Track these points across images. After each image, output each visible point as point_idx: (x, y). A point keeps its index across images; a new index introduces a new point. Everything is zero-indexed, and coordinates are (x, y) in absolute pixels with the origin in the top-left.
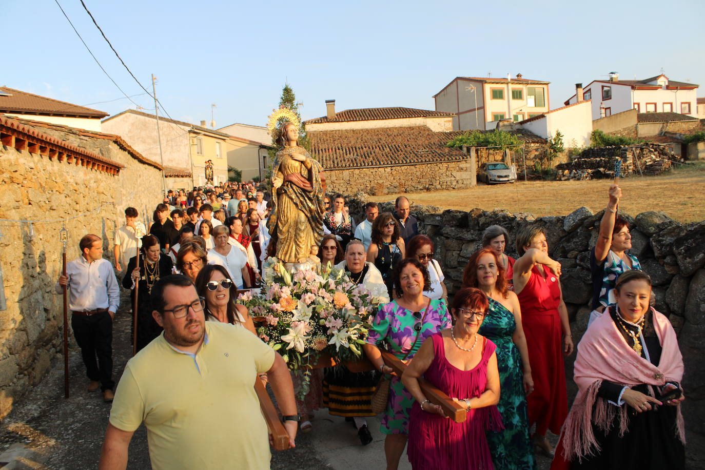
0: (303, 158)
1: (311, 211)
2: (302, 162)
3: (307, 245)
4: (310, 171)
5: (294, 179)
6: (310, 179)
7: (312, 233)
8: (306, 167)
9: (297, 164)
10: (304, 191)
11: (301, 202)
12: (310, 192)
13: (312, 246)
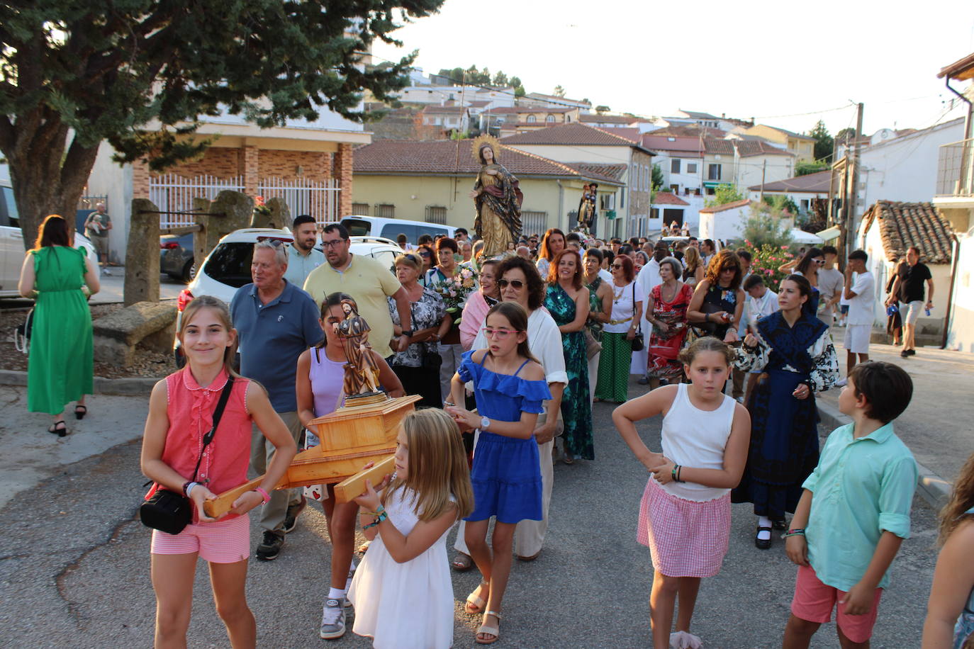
0: (494, 172)
1: (504, 214)
2: (495, 176)
3: (503, 242)
4: (502, 182)
5: (488, 190)
6: (502, 189)
7: (509, 233)
8: (499, 180)
9: (491, 178)
10: (498, 199)
11: (496, 208)
12: (503, 199)
13: (508, 243)
